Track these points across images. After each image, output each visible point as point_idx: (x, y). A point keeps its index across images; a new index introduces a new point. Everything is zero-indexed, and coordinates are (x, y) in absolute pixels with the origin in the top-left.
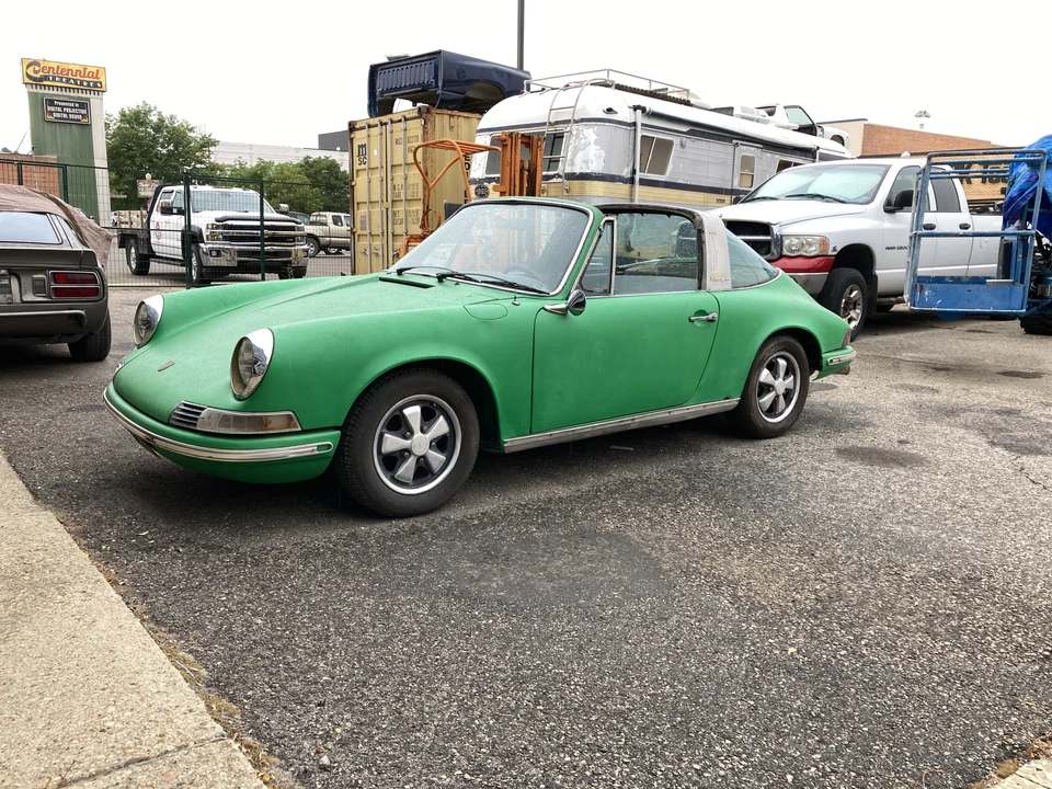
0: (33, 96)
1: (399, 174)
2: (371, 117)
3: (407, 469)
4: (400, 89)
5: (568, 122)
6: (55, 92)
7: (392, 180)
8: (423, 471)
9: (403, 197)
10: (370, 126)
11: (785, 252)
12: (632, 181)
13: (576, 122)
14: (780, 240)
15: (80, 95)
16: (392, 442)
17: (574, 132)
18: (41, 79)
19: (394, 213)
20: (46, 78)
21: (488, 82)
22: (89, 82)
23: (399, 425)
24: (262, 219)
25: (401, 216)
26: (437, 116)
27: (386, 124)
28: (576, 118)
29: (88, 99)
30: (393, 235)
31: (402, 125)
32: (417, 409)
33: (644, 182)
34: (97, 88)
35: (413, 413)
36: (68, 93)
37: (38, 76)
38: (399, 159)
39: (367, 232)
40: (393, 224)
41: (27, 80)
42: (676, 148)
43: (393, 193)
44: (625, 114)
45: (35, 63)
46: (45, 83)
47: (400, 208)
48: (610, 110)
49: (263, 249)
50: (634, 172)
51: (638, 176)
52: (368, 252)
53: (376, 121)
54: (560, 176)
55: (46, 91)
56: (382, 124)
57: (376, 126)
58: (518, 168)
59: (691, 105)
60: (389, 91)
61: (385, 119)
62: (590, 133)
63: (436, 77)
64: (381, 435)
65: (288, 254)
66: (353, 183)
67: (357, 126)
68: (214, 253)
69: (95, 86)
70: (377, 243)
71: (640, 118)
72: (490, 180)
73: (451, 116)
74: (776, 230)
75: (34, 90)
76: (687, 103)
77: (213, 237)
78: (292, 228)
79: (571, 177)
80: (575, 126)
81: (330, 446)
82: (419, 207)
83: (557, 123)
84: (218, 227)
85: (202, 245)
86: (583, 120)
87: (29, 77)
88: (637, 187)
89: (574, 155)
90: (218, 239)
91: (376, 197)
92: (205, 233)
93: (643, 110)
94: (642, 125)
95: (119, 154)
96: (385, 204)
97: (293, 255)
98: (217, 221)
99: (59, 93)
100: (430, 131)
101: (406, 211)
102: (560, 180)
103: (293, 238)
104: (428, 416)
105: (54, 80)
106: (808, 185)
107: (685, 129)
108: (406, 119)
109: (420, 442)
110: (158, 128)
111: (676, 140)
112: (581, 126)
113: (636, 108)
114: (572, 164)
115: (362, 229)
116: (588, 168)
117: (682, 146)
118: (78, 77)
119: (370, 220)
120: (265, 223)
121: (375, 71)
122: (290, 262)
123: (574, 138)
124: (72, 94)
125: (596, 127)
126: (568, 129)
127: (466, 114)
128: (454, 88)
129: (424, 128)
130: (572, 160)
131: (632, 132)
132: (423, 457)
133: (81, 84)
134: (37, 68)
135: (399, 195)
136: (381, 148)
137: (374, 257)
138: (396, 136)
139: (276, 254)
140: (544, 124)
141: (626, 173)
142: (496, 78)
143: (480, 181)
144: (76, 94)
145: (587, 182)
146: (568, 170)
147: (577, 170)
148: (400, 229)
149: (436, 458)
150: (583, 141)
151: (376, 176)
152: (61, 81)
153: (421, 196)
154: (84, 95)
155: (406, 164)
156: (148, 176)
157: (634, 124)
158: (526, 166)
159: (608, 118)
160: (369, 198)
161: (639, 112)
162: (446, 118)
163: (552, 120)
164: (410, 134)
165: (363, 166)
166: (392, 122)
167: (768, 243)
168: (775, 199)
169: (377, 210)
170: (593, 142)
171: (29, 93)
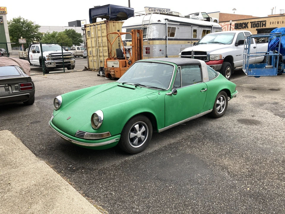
1: (100, 39)
2: (91, 23)
3: (136, 141)
4: (99, 15)
5: (148, 24)
7: (98, 41)
8: (140, 141)
9: (102, 45)
10: (90, 26)
11: (211, 59)
12: (166, 39)
13: (150, 24)
14: (209, 56)
16: (132, 135)
17: (150, 27)
19: (99, 50)
21: (123, 12)
22: (2, 12)
23: (134, 130)
24: (62, 53)
25: (102, 51)
26: (110, 23)
27: (95, 25)
28: (150, 23)
29: (2, 16)
30: (99, 56)
31: (100, 25)
32: (138, 125)
33: (169, 39)
34: (4, 13)
35: (137, 126)
38: (100, 35)
39: (92, 55)
40: (99, 53)
42: (177, 29)
43: (98, 44)
44: (163, 21)
47: (101, 49)
48: (159, 21)
49: (63, 61)
50: (166, 37)
51: (168, 38)
52: (92, 61)
53: (92, 24)
54: (147, 39)
56: (94, 25)
57: (92, 26)
58: (137, 39)
59: (179, 17)
60: (95, 16)
61: (95, 24)
62: (154, 27)
63: (109, 12)
64: (130, 133)
65: (70, 62)
66: (87, 42)
67: (87, 26)
68: (49, 64)
69: (4, 12)
70: (95, 58)
71: (167, 22)
72: (127, 41)
73: (113, 22)
74: (208, 53)
76: (178, 16)
77: (48, 59)
78: (70, 55)
79: (150, 39)
80: (150, 26)
81: (118, 139)
82: (107, 48)
83: (145, 25)
84: (50, 56)
85: (46, 61)
86: (152, 24)
88: (168, 41)
89: (150, 33)
90: (50, 60)
91: (94, 45)
92: (46, 58)
93: (168, 20)
94: (168, 24)
95: (12, 31)
96: (96, 47)
97: (71, 62)
98: (49, 55)
100: (108, 27)
101: (103, 49)
102: (147, 41)
103: (71, 58)
104: (140, 127)
106: (214, 39)
107: (179, 24)
108: (101, 24)
109: (139, 134)
110: (23, 23)
111: (176, 27)
112: (152, 25)
113: (166, 19)
114: (150, 36)
115: (90, 54)
116: (154, 37)
117: (178, 29)
119: (92, 52)
120: (64, 54)
121: (90, 10)
122: (70, 64)
123: (150, 29)
125: (156, 25)
126: (148, 26)
127: (117, 22)
128: (114, 15)
129: (107, 26)
130: (150, 35)
131: (165, 26)
132: (140, 137)
135: (100, 45)
136: (94, 32)
137: (94, 62)
138: (98, 29)
139: (66, 62)
140: (141, 25)
141: (164, 37)
142: (125, 11)
143: (124, 41)
145: (154, 41)
146: (149, 38)
147: (151, 38)
148: (101, 54)
149: (143, 137)
150: (152, 30)
151: (93, 40)
153: (107, 45)
155: (102, 36)
156: (22, 37)
157: (166, 24)
158: (139, 38)
159: (159, 23)
160: (92, 46)
161: (167, 20)
162: (112, 23)
163: (143, 24)
164: (102, 28)
165: (89, 37)
166: (97, 25)
167: (206, 57)
168: (206, 44)
169: (94, 49)
170: (155, 30)
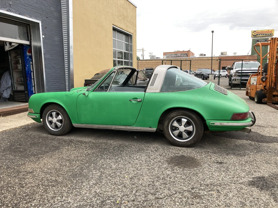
0: (253, 40)
6: (259, 38)
15: (266, 38)
18: (256, 35)
20: (257, 35)
22: (269, 34)
32: (55, 113)
36: (263, 38)
37: (255, 34)
41: (252, 36)
45: (255, 31)
46: (257, 36)
55: (257, 38)
64: (48, 117)
68: (234, 80)
69: (271, 34)
75: (254, 38)
77: (235, 76)
81: (37, 117)
84: (236, 73)
85: (232, 78)
87: (253, 35)
92: (233, 74)
98: (236, 71)
99: (261, 38)
105: (259, 35)
109: (54, 120)
118: (266, 33)
124: (264, 38)
132: (56, 123)
133: (267, 35)
134: (255, 33)
144: (265, 38)
152: (261, 35)
154: (267, 38)
171: (252, 39)
